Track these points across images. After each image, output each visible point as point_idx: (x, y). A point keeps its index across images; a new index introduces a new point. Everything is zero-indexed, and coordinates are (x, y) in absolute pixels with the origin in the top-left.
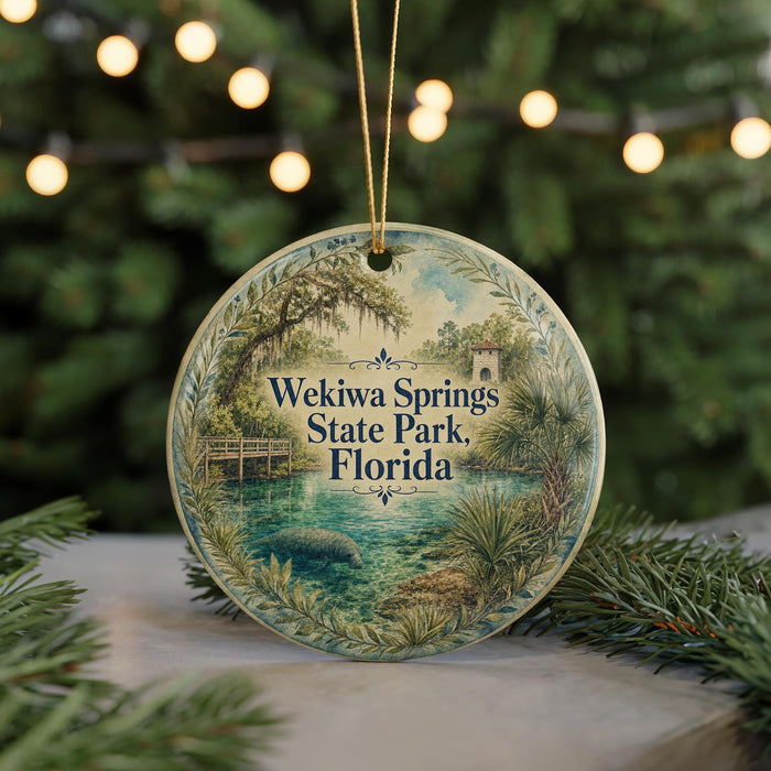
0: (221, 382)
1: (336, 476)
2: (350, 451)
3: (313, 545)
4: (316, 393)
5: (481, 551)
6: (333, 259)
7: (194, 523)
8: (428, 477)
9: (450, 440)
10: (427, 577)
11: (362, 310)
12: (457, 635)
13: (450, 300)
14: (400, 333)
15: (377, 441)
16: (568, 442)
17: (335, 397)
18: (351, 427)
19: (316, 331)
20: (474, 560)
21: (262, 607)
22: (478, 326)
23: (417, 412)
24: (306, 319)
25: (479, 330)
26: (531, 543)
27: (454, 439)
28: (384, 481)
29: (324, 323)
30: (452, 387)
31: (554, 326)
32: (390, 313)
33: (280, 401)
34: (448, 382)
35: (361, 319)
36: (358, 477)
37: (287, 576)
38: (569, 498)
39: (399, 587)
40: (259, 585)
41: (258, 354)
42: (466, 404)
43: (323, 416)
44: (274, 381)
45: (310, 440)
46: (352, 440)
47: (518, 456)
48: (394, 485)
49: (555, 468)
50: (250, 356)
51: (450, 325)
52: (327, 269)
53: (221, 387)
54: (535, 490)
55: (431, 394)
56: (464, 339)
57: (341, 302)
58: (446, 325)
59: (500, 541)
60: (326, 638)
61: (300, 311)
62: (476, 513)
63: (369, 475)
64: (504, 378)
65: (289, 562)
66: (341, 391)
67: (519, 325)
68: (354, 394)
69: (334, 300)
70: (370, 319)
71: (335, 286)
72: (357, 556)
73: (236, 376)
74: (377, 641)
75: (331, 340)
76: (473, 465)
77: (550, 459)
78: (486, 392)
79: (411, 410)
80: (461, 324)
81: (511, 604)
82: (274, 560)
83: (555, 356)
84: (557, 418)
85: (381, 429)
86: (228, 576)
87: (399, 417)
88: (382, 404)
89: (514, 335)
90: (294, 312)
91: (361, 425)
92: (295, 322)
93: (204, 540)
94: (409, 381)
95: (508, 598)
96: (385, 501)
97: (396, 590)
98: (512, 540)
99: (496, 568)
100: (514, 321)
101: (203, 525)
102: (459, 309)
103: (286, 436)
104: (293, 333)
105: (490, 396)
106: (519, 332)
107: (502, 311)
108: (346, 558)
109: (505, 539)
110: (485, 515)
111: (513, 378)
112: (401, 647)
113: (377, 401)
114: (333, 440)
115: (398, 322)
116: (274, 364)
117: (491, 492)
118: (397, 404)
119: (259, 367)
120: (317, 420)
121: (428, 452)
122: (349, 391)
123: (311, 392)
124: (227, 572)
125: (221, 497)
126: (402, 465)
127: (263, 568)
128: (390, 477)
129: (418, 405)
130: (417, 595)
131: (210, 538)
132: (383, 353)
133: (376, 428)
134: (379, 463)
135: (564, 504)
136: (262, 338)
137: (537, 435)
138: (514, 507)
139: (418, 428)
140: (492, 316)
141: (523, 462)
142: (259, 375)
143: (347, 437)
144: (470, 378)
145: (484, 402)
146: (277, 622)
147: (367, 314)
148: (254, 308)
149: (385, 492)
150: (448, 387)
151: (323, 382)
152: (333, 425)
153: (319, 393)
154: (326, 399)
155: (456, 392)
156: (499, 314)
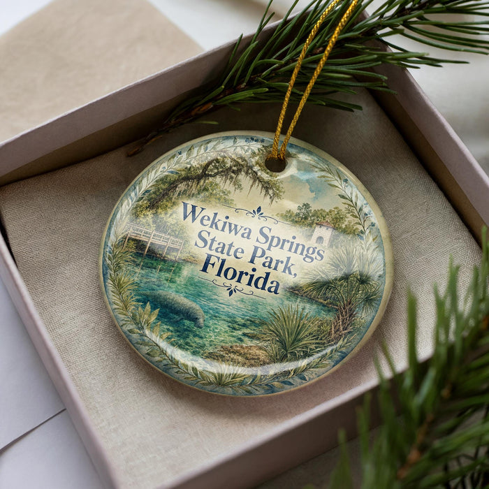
0: (153, 196)
1: (205, 269)
2: (218, 258)
3: (176, 306)
4: (209, 219)
5: (282, 343)
6: (246, 148)
7: (107, 270)
8: (263, 288)
9: (284, 271)
10: (242, 347)
11: (255, 181)
12: (249, 388)
13: (312, 191)
14: (274, 201)
15: (237, 258)
16: (360, 295)
17: (220, 225)
18: (224, 245)
19: (222, 185)
20: (276, 346)
21: (130, 331)
22: (324, 211)
23: (269, 249)
24: (218, 176)
25: (324, 214)
26: (316, 348)
27: (287, 271)
28: (234, 283)
29: (228, 181)
30: (296, 241)
31: (374, 225)
32: (271, 188)
33: (185, 217)
34: (294, 238)
35: (252, 186)
36: (219, 275)
37: (153, 318)
38: (350, 329)
39: (222, 347)
40: (134, 318)
41: (182, 187)
42: (302, 254)
43: (209, 233)
44: (185, 205)
45: (196, 244)
46: (222, 252)
47: (325, 294)
48: (239, 286)
49: (347, 308)
50: (176, 187)
51: (307, 206)
52: (241, 152)
53: (152, 198)
54: (330, 317)
55: (282, 241)
56: (313, 216)
57: (243, 173)
58: (304, 205)
59: (296, 340)
60: (165, 362)
61: (216, 171)
62: (286, 319)
63: (226, 275)
64: (331, 246)
65: (157, 311)
66: (225, 223)
67: (351, 218)
68: (233, 227)
69: (239, 171)
70: (258, 188)
71: (242, 163)
72: (201, 320)
73: (163, 195)
74: (197, 375)
75: (229, 192)
76: (295, 291)
77: (345, 302)
78: (316, 250)
79: (265, 247)
80: (314, 207)
81: (291, 380)
82: (148, 306)
83: (369, 243)
84: (358, 279)
85: (243, 252)
86: (116, 307)
87: (256, 249)
88: (248, 238)
89: (346, 223)
90: (211, 170)
91: (231, 245)
92: (211, 176)
93: (109, 281)
94: (270, 230)
95: (290, 376)
96: (231, 294)
97: (219, 348)
98: (305, 342)
99: (289, 355)
100: (348, 215)
101: (112, 273)
102: (316, 198)
103: (182, 238)
104: (207, 181)
105: (318, 253)
106: (350, 222)
107: (343, 208)
108: (194, 320)
109: (300, 340)
110: (292, 322)
111: (337, 247)
112: (210, 383)
113: (246, 235)
114: (210, 249)
115: (274, 194)
116: (189, 195)
117: (300, 310)
118: (257, 240)
119: (179, 194)
120: (204, 235)
121: (268, 274)
122: (230, 224)
123: (206, 218)
124: (117, 304)
125: (129, 260)
126: (249, 277)
127: (140, 309)
128: (239, 281)
129: (271, 245)
130: (232, 355)
131: (113, 281)
132: (259, 209)
133: (240, 250)
134: (235, 271)
135: (346, 331)
136: (187, 179)
137: (341, 285)
138: (312, 323)
139: (266, 258)
140: (336, 208)
141: (327, 298)
142: (177, 199)
143: (220, 250)
144: (310, 240)
145: (313, 256)
146: (137, 343)
147: (257, 184)
148: (188, 161)
149: (232, 289)
150: (293, 241)
151: (216, 214)
152: (213, 240)
153: (211, 219)
154: (214, 224)
155: (298, 245)
156: (340, 208)
